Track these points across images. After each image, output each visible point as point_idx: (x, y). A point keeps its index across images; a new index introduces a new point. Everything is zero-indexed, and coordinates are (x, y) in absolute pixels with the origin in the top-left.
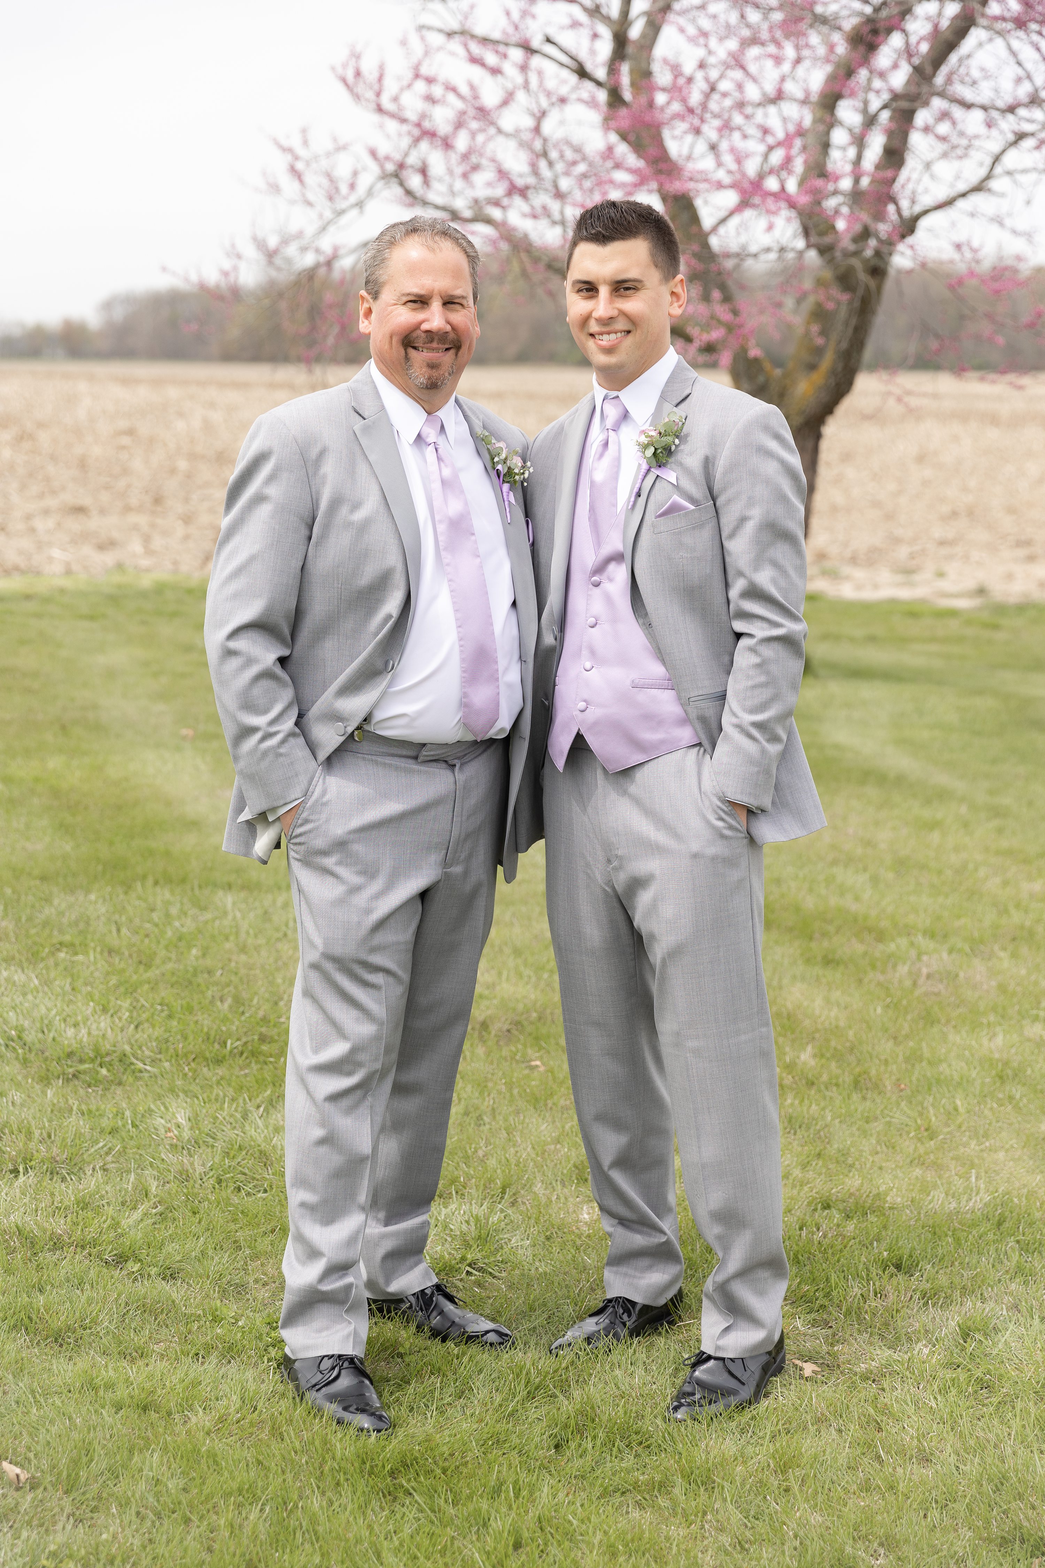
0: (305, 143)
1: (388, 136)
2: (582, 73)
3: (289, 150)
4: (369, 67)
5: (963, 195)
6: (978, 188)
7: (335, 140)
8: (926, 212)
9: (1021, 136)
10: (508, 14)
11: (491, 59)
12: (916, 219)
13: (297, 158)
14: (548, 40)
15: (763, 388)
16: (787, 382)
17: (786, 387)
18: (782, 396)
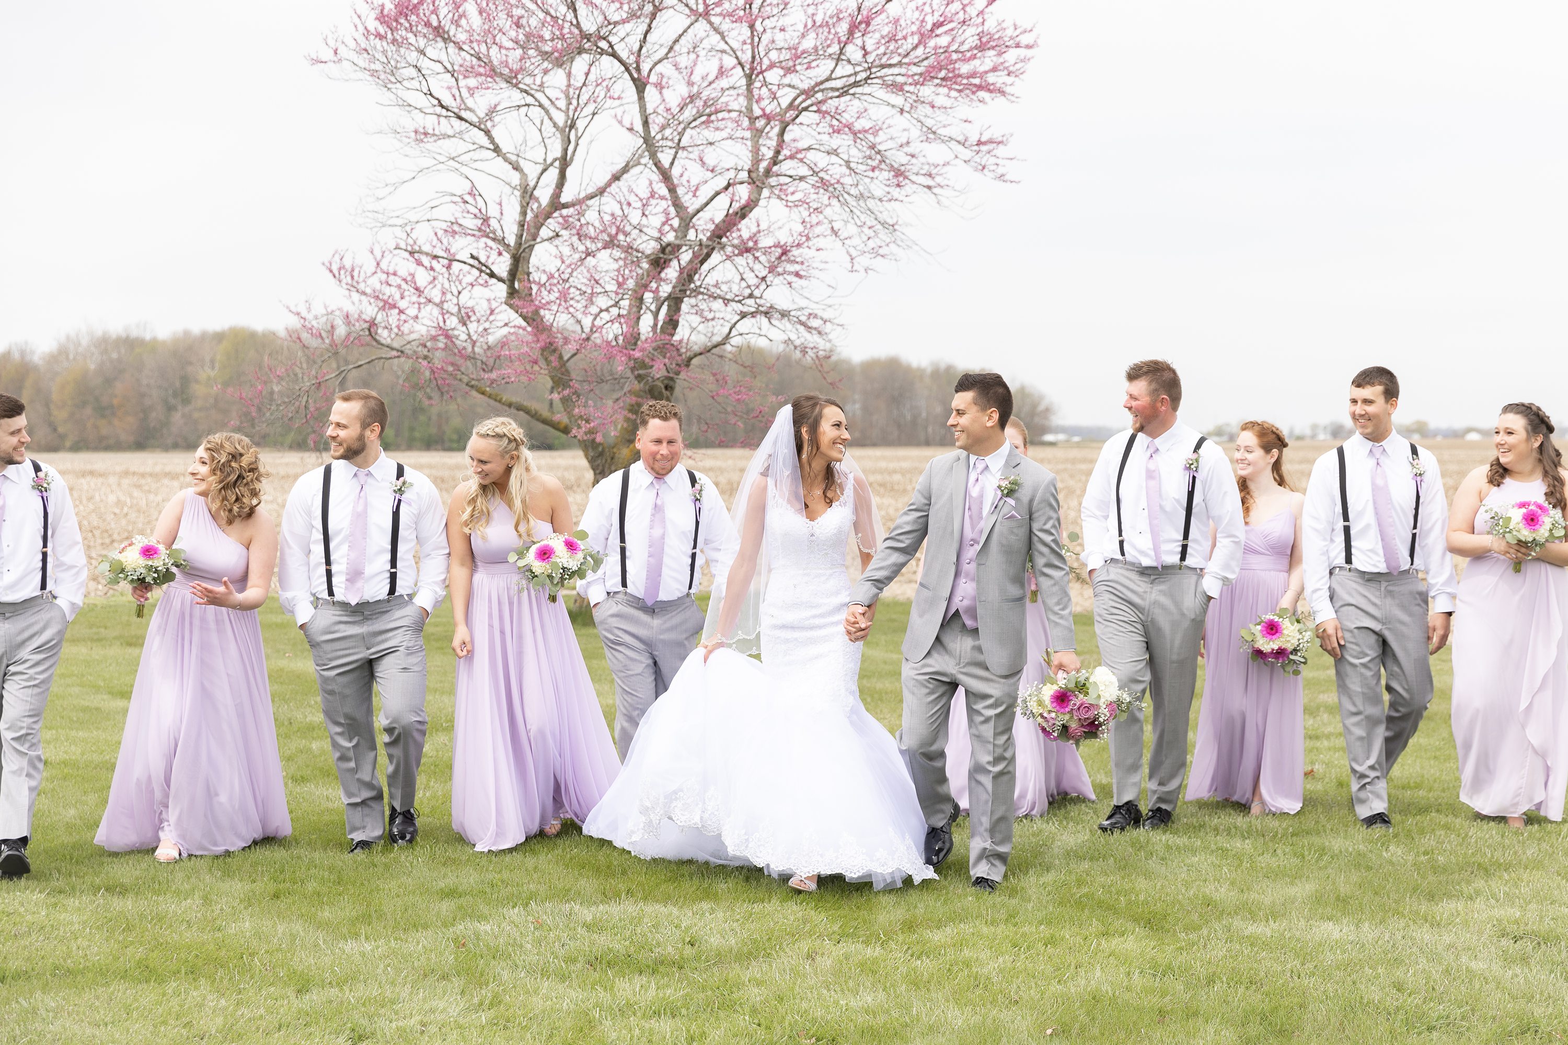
0: (309, 310)
1: (353, 303)
2: (492, 275)
3: (298, 314)
4: (348, 263)
5: (715, 346)
7: (326, 307)
8: (695, 355)
9: (743, 315)
10: (436, 234)
11: (426, 260)
12: (690, 359)
13: (305, 319)
14: (472, 257)
15: (601, 454)
16: (615, 450)
17: (614, 453)
18: (612, 458)
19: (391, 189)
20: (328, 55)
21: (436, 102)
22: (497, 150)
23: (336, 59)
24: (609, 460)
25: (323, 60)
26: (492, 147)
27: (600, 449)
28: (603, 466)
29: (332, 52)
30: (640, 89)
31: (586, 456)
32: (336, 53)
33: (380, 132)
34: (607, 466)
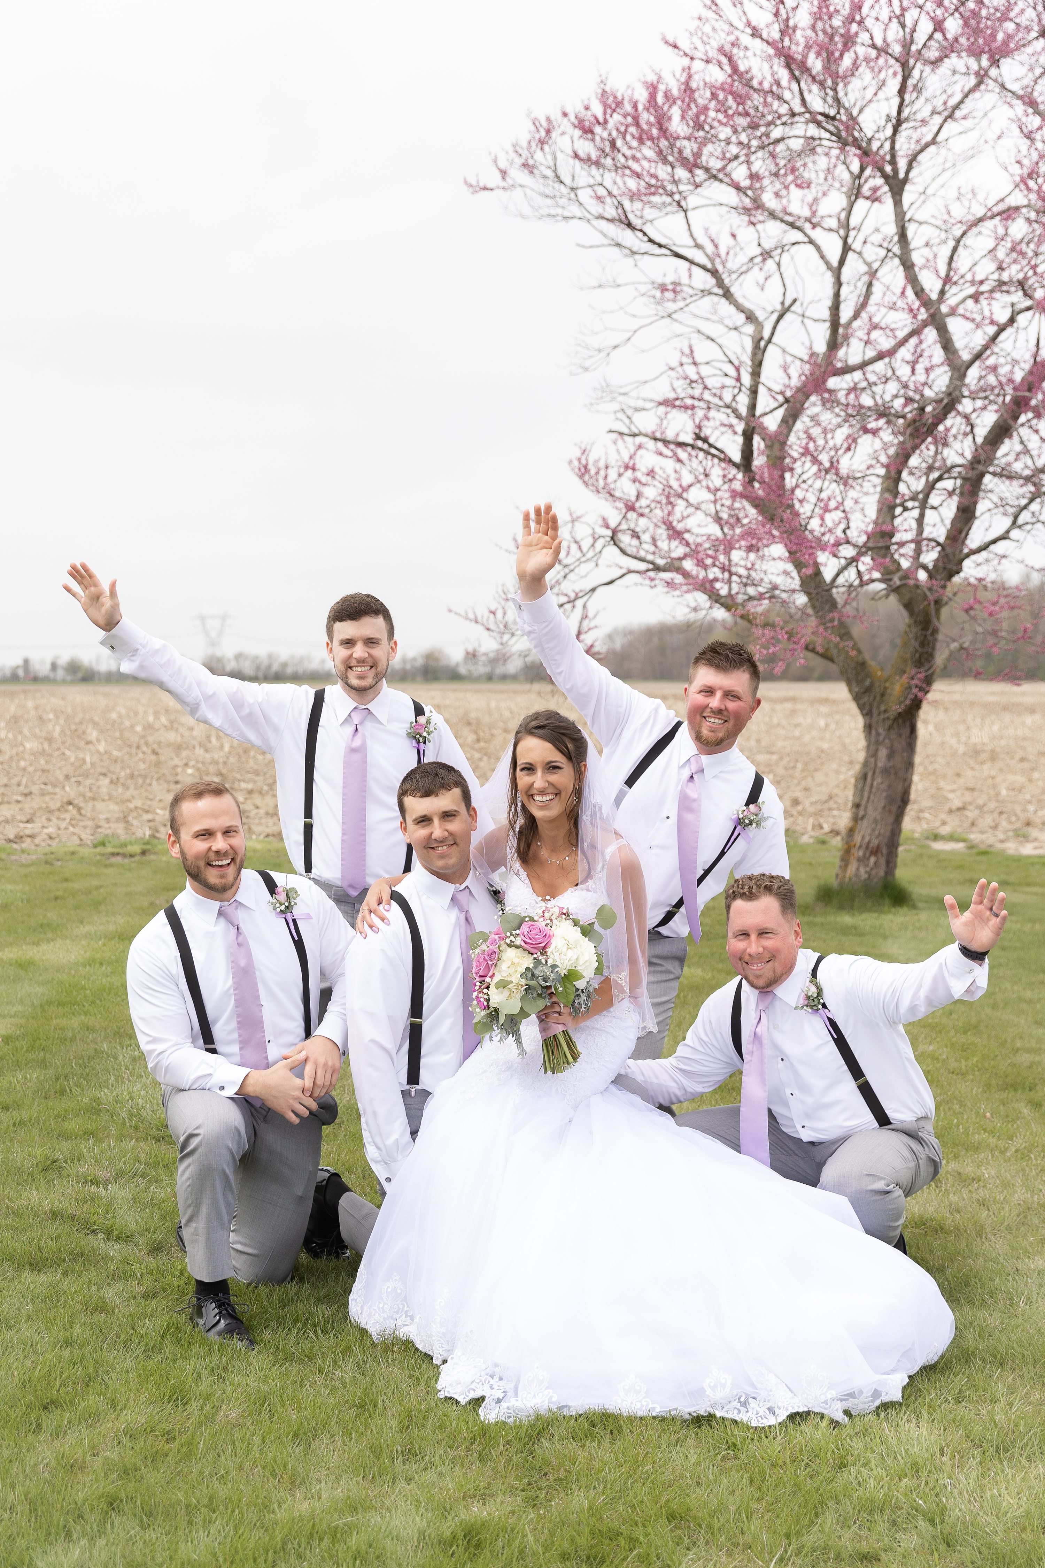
2: (725, 459)
4: (592, 460)
5: (994, 541)
6: (1004, 537)
8: (968, 555)
9: (1032, 498)
14: (699, 437)
15: (868, 690)
16: (887, 685)
17: (886, 688)
18: (883, 695)
19: (603, 354)
20: (493, 179)
21: (640, 234)
22: (727, 295)
23: (502, 184)
24: (878, 698)
25: (489, 186)
26: (721, 292)
27: (867, 683)
28: (871, 705)
29: (498, 175)
30: (896, 190)
31: (850, 691)
32: (504, 173)
33: (600, 286)
34: (875, 704)
